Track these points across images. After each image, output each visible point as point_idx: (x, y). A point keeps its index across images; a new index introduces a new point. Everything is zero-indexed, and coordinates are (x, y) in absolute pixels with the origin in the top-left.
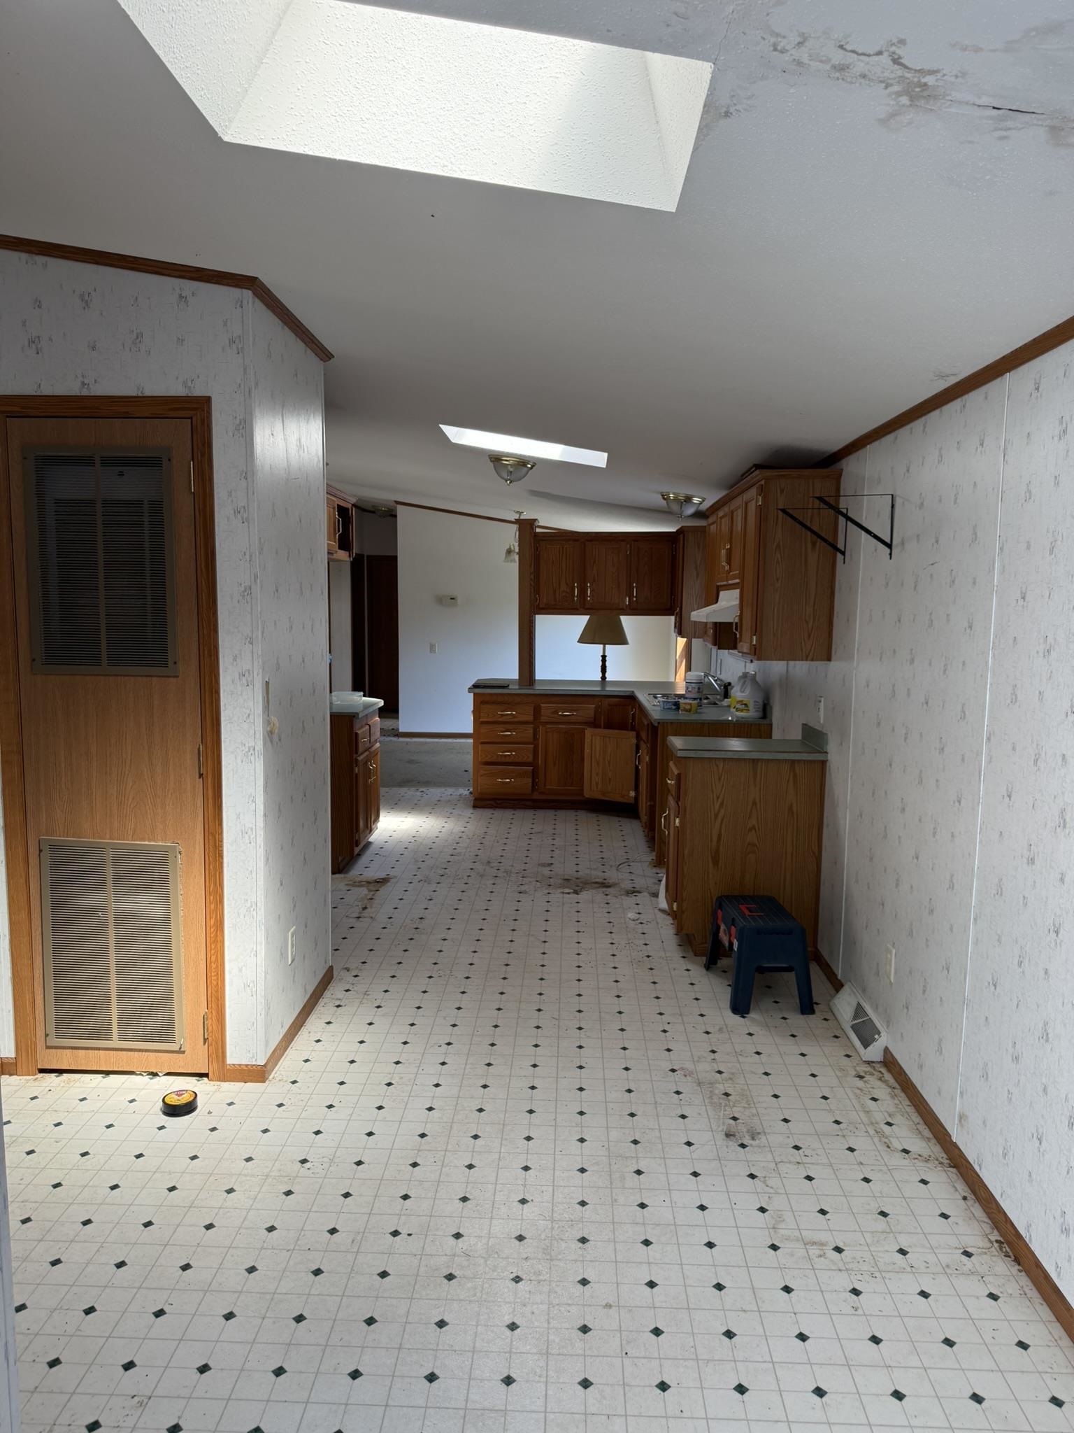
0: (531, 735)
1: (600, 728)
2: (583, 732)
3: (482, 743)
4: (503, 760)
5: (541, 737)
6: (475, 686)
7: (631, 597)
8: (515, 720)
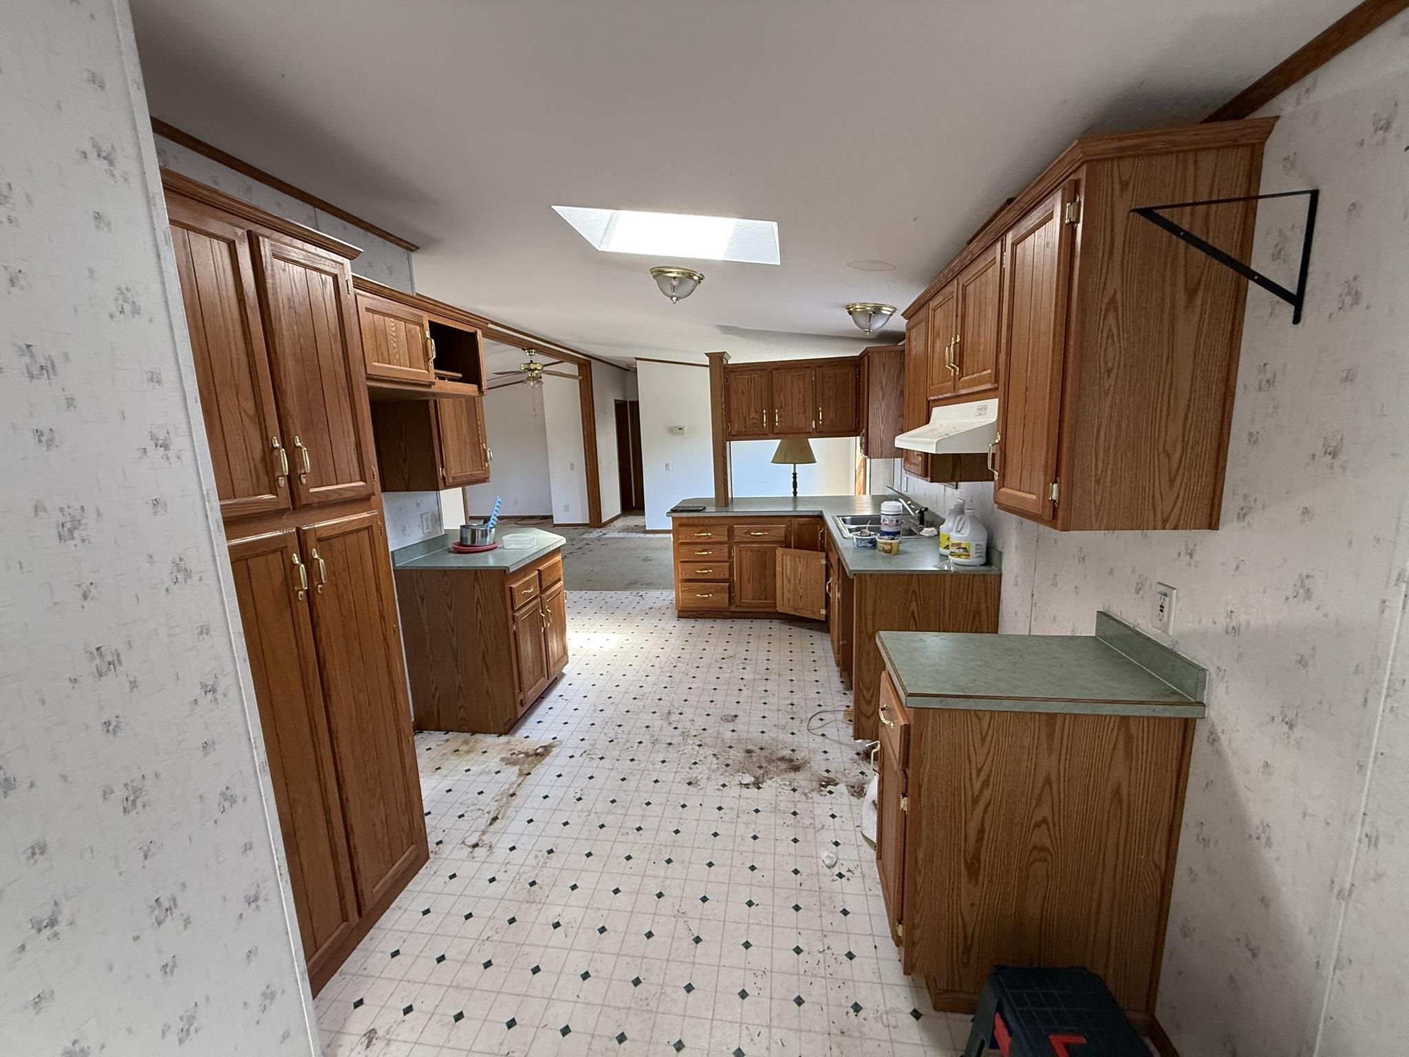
0: (727, 554)
1: (790, 548)
2: (774, 549)
3: (682, 562)
4: (702, 577)
5: (734, 554)
6: (673, 511)
7: (817, 420)
8: (711, 540)
